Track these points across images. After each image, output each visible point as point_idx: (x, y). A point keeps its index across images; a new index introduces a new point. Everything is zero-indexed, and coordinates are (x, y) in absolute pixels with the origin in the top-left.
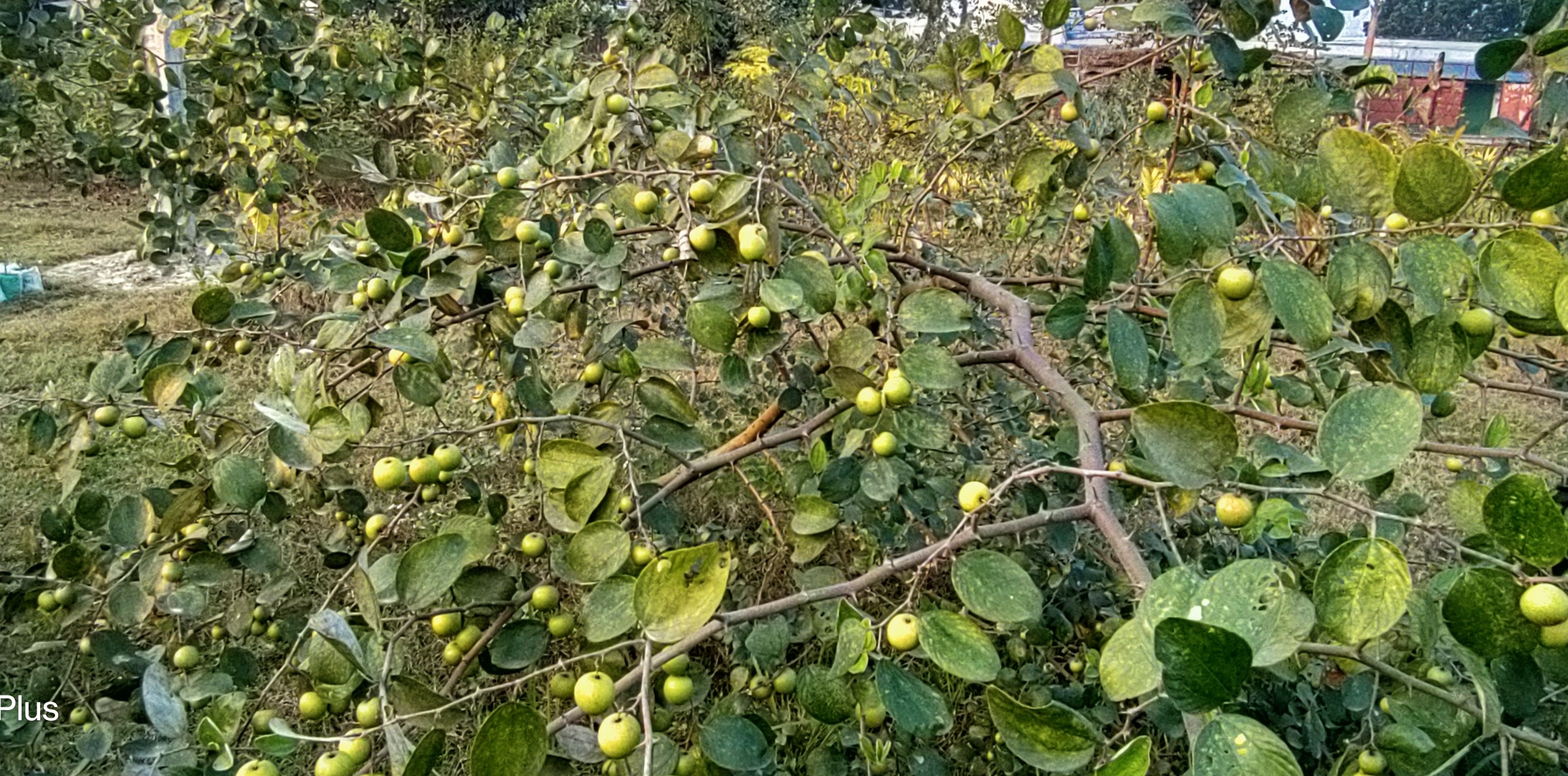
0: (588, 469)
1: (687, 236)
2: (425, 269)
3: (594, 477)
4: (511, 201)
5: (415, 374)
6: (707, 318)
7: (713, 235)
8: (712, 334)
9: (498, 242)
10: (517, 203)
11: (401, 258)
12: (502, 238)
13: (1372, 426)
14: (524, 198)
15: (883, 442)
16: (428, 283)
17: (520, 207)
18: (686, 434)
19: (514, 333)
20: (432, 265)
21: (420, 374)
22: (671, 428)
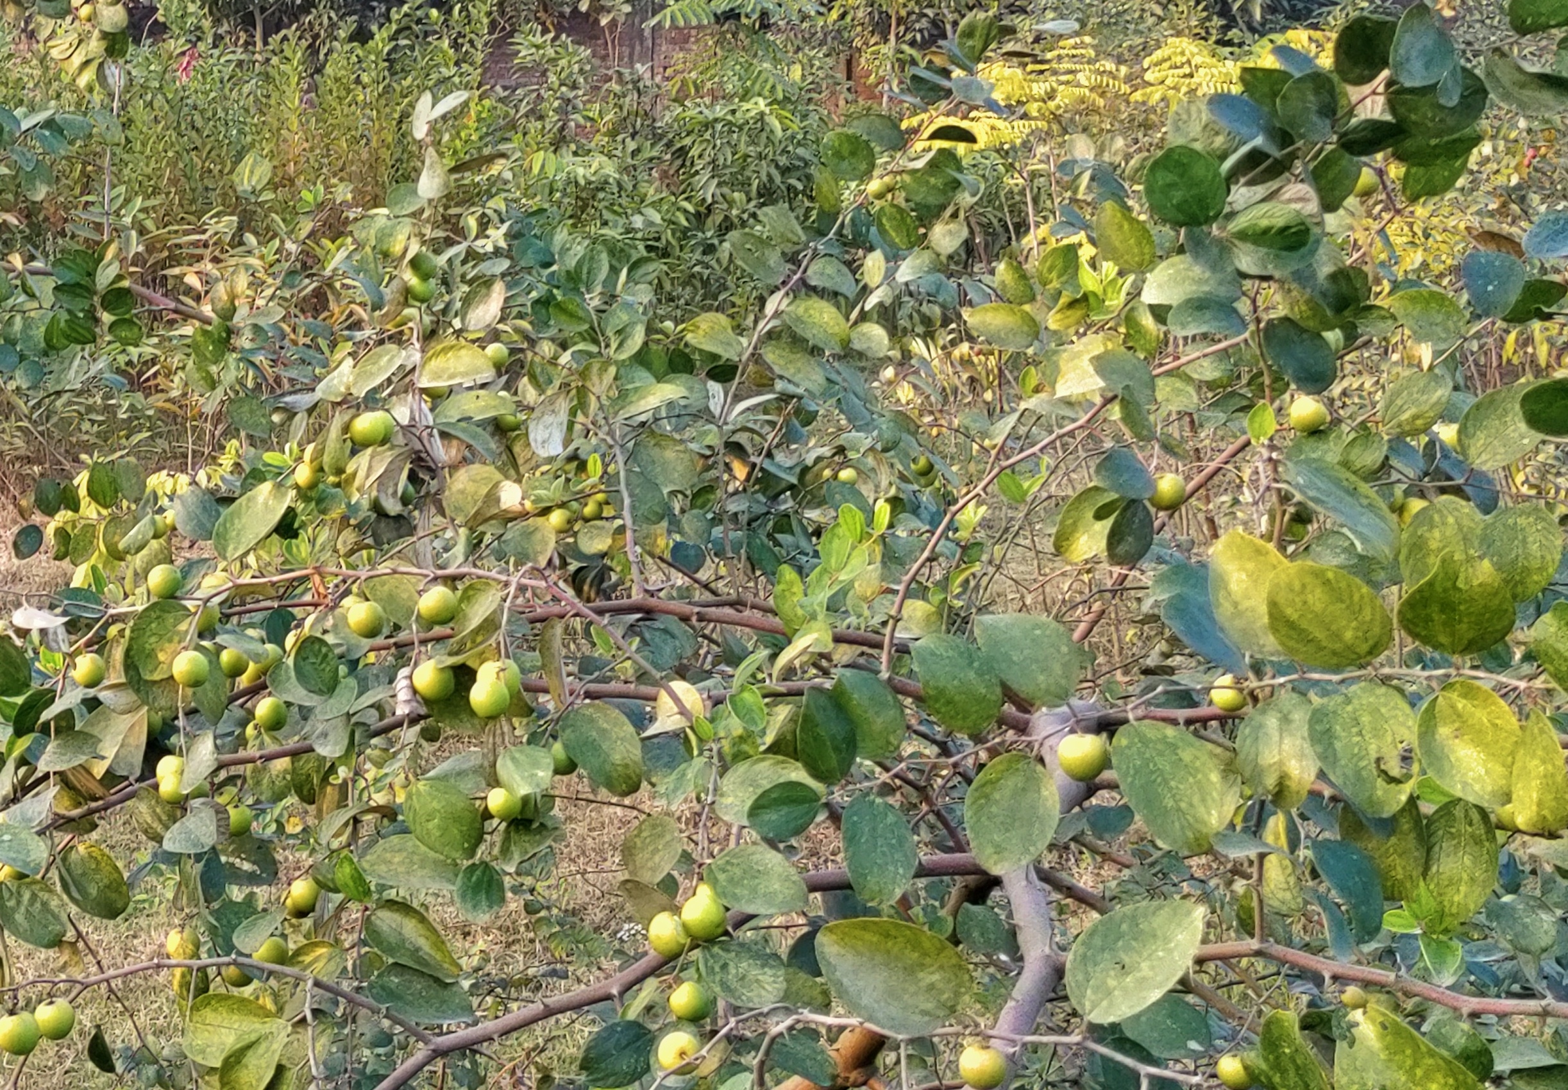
0: (253, 1037)
1: (410, 677)
2: (46, 725)
3: (262, 1048)
4: (170, 619)
5: (27, 896)
6: (435, 804)
7: (449, 675)
8: (444, 830)
9: (155, 682)
10: (178, 622)
11: (12, 705)
12: (157, 677)
13: (1145, 954)
14: (189, 613)
15: (683, 997)
16: (49, 747)
17: (183, 627)
18: (446, 993)
19: (167, 828)
20: (58, 717)
21: (34, 897)
22: (418, 985)
